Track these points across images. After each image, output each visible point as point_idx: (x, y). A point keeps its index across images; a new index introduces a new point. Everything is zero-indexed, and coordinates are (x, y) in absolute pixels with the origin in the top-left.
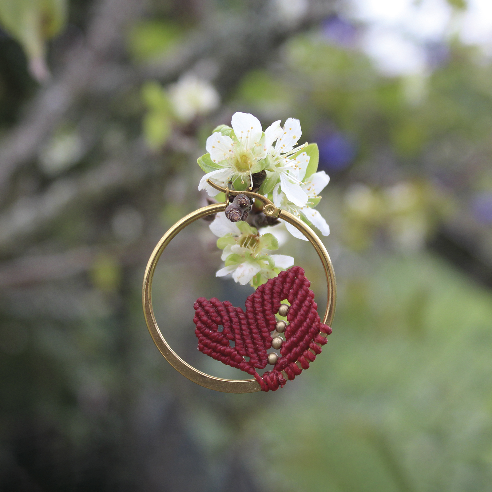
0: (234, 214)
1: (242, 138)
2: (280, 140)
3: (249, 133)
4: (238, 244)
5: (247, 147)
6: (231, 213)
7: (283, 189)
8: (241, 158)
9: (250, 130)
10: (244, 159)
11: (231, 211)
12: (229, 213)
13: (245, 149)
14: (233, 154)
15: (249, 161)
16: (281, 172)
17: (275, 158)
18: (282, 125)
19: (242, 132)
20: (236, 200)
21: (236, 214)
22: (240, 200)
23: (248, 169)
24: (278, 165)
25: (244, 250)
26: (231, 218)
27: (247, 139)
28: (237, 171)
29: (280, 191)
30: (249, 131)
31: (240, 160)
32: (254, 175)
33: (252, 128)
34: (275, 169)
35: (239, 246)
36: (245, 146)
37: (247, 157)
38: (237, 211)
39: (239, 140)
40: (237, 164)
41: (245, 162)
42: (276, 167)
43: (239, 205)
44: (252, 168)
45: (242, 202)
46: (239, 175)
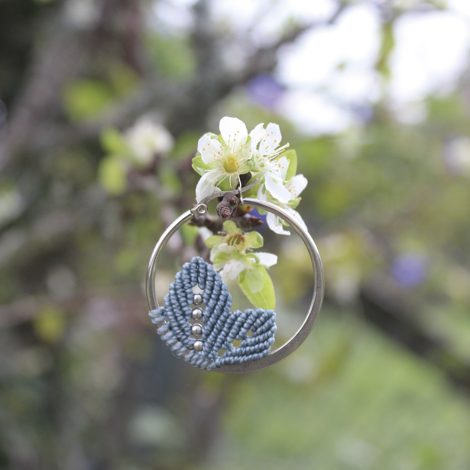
0: (225, 210)
1: (229, 141)
2: (264, 141)
3: (236, 136)
4: (225, 242)
5: (234, 150)
6: (222, 210)
7: (268, 188)
8: (229, 160)
9: (237, 133)
10: (231, 161)
11: (222, 208)
12: (220, 210)
13: (232, 152)
14: (221, 156)
15: (236, 163)
16: (266, 172)
17: (259, 159)
18: (265, 127)
19: (230, 136)
20: (226, 199)
21: (227, 210)
22: (229, 198)
23: (236, 171)
24: (262, 166)
25: (231, 248)
26: (223, 214)
27: (234, 141)
28: (225, 172)
29: (264, 189)
30: (235, 135)
31: (227, 162)
32: (241, 176)
33: (238, 132)
34: (260, 169)
35: (226, 244)
36: (232, 150)
37: (234, 160)
38: (228, 208)
39: (227, 144)
40: (225, 166)
41: (232, 164)
42: (260, 168)
43: (229, 202)
44: (239, 169)
45: (232, 199)
46: (227, 176)
